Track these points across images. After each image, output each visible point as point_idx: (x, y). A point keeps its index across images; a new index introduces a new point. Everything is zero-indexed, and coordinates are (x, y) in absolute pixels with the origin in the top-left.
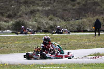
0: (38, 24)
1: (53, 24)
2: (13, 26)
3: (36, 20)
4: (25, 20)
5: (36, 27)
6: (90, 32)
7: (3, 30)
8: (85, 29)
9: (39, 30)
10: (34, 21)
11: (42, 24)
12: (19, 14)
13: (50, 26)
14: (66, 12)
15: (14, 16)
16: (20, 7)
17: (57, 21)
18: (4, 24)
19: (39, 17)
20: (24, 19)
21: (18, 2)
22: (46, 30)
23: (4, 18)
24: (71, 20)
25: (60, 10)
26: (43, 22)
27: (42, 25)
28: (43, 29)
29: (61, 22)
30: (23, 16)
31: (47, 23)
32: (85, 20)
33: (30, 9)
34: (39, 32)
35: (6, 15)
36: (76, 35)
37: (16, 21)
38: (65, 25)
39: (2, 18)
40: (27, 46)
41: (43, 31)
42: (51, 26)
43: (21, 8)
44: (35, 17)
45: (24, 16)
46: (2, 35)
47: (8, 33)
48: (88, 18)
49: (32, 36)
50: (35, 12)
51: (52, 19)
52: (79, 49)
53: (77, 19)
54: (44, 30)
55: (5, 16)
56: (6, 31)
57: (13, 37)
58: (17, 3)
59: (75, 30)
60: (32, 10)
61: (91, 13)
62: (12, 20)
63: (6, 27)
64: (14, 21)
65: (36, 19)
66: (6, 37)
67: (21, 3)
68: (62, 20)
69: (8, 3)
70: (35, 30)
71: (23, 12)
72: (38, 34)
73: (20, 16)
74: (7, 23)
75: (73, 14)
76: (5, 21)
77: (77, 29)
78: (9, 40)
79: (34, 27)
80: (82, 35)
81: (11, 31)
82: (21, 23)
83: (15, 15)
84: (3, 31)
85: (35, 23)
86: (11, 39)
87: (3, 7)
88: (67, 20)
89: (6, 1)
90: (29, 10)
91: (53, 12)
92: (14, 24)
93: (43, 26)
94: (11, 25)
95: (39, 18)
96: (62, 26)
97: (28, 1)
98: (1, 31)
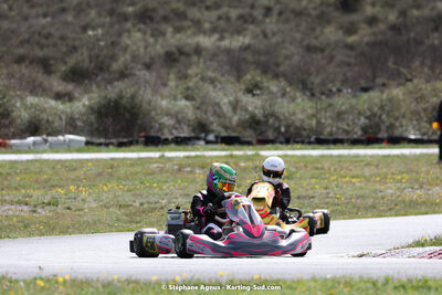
0: (198, 108)
1: (263, 108)
2: (93, 117)
3: (189, 92)
4: (141, 92)
5: (189, 121)
6: (417, 142)
7: (48, 135)
8: (397, 133)
9: (199, 133)
10: (179, 96)
11: (216, 108)
12: (115, 66)
13: (247, 116)
14: (318, 56)
15: (97, 75)
16: (120, 35)
17: (279, 94)
18: (51, 107)
19: (203, 79)
20: (140, 88)
21: (111, 13)
22: (233, 134)
23: (55, 84)
24: (339, 91)
25: (292, 49)
26: (217, 100)
27: (215, 112)
28: (219, 129)
29: (293, 99)
30: (135, 75)
31: (235, 106)
32: (397, 92)
33: (162, 46)
34: (202, 143)
35: (63, 68)
36: (357, 156)
37: (103, 94)
38: (313, 116)
39: (46, 84)
40: (149, 203)
41: (216, 137)
42: (253, 117)
43: (126, 40)
44: (185, 77)
45: (137, 72)
46: (46, 156)
47: (68, 147)
48: (409, 83)
49: (170, 159)
50: (183, 58)
51: (256, 86)
52: (373, 216)
53: (365, 90)
54: (224, 134)
55: (58, 74)
56: (61, 138)
57: (91, 164)
58: (108, 19)
59: (355, 136)
60: (173, 49)
61: (422, 64)
62: (87, 91)
63: (61, 119)
64: (95, 96)
65: (188, 89)
66: (59, 161)
67: (125, 18)
68: (298, 94)
69: (69, 18)
70: (185, 133)
71: (135, 58)
72: (199, 153)
73: (123, 75)
74: (68, 105)
75: (349, 65)
76: (58, 97)
77: (364, 129)
78: (72, 175)
79: (179, 122)
80: (384, 156)
81: (83, 139)
82: (124, 102)
83: (102, 68)
84: (50, 139)
85: (183, 103)
86: (80, 173)
87: (48, 36)
88: (323, 93)
89: (63, 10)
90: (159, 49)
91: (263, 58)
92: (96, 107)
93: (220, 115)
94: (83, 110)
95: (201, 83)
96: (300, 116)
97: (154, 10)
98: (38, 139)
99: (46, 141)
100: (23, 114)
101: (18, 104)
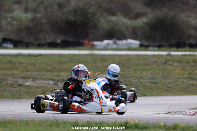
57: (117, 58)
63: (128, 30)
92: (150, 23)
94: (142, 25)
98: (110, 42)
99: (115, 43)
100: (105, 26)
101: (103, 20)
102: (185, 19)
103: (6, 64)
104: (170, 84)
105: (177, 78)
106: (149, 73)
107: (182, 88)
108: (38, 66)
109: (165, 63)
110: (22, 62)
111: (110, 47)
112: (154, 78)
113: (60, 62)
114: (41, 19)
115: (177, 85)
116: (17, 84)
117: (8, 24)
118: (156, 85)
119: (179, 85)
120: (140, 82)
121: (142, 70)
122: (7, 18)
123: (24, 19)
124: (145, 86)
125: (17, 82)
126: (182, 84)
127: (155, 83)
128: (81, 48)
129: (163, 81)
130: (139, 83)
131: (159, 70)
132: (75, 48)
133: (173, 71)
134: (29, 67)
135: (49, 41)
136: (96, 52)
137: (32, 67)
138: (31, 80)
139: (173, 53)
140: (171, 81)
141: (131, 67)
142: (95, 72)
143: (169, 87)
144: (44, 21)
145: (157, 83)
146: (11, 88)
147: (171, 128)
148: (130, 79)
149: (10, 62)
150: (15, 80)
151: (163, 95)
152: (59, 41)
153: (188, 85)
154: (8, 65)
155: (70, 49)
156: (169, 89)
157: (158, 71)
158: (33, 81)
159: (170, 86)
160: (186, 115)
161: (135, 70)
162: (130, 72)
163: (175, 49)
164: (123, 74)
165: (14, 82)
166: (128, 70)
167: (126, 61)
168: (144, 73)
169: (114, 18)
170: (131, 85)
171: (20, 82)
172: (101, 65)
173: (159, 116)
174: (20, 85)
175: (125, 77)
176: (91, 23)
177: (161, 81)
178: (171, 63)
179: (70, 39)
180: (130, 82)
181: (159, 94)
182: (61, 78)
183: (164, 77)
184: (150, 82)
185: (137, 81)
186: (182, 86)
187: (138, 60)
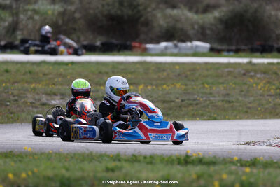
18: (187, 18)
37: (231, 7)
57: (177, 67)
63: (193, 28)
82: (248, 15)
92: (224, 19)
98: (170, 44)
99: (176, 46)
100: (162, 22)
101: (159, 15)
102: (273, 13)
103: (24, 74)
104: (250, 103)
105: (261, 95)
106: (222, 88)
107: (267, 109)
108: (69, 77)
109: (244, 74)
110: (47, 72)
111: (169, 51)
112: (228, 95)
113: (100, 73)
114: (74, 12)
115: (260, 105)
116: (39, 103)
117: (28, 19)
118: (232, 104)
119: (262, 105)
120: (209, 100)
121: (212, 83)
122: (27, 11)
123: (50, 12)
124: (216, 106)
125: (39, 100)
126: (267, 104)
127: (229, 102)
128: (129, 52)
129: (240, 99)
130: (208, 102)
131: (235, 84)
132: (121, 53)
133: (255, 85)
134: (56, 80)
135: (85, 43)
136: (149, 59)
137: (60, 79)
138: (59, 97)
139: (255, 61)
140: (252, 99)
141: (197, 79)
142: (147, 86)
143: (249, 108)
144: (77, 15)
145: (233, 102)
146: (31, 108)
147: (248, 164)
148: (196, 97)
149: (30, 72)
150: (37, 97)
151: (241, 119)
152: (98, 43)
153: (275, 104)
154: (28, 77)
155: (114, 55)
156: (249, 111)
157: (234, 86)
158: (62, 99)
159: (250, 105)
160: (270, 146)
161: (203, 84)
162: (195, 87)
163: (258, 54)
164: (186, 90)
165: (36, 100)
166: (193, 83)
167: (190, 71)
168: (214, 88)
169: (175, 12)
170: (197, 104)
171: (44, 100)
172: (156, 76)
173: (234, 147)
174: (44, 104)
175: (189, 93)
176: (143, 19)
177: (238, 99)
178: (252, 74)
179: (114, 41)
180: (195, 100)
181: (235, 118)
182: (101, 95)
183: (243, 93)
184: (223, 101)
185: (204, 98)
186: (267, 106)
187: (207, 70)
